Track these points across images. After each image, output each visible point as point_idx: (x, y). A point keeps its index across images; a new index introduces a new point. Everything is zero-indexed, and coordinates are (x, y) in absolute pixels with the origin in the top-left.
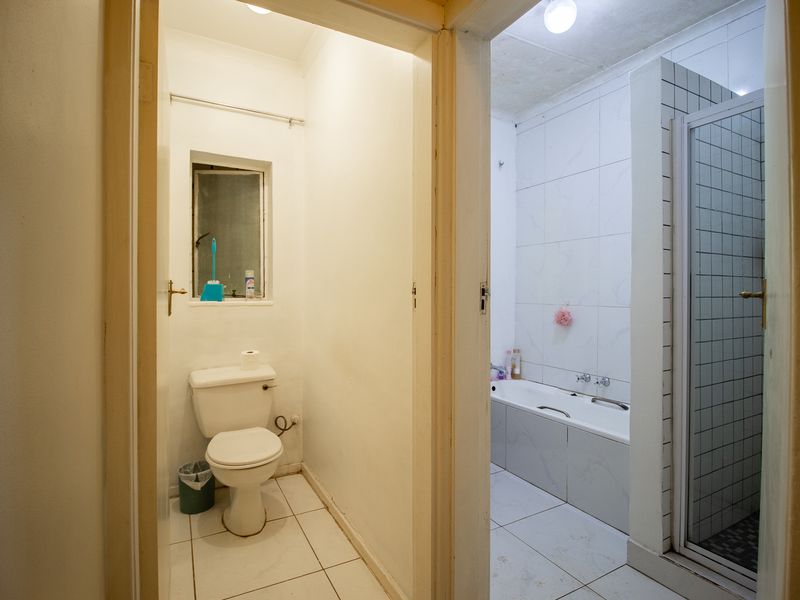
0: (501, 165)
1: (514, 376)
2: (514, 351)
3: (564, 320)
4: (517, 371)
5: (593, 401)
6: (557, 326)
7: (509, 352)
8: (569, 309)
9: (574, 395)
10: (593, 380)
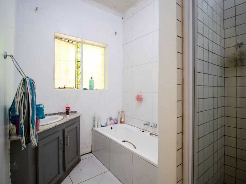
0: (116, 33)
1: (121, 122)
2: (122, 112)
3: (139, 99)
4: (123, 120)
5: (151, 134)
6: (136, 101)
7: (119, 112)
8: (142, 94)
9: (143, 131)
10: (150, 126)
